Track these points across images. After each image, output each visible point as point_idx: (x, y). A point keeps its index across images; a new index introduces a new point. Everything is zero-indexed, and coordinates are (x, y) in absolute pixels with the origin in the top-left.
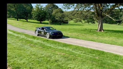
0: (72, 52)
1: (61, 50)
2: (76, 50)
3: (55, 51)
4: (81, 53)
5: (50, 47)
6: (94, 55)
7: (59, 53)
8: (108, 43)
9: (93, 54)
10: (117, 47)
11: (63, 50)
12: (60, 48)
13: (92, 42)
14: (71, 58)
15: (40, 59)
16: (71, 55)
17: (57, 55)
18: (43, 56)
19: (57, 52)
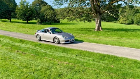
0: (77, 60)
1: (61, 57)
2: (80, 56)
3: (53, 59)
4: (89, 60)
5: (46, 54)
6: (106, 62)
7: (59, 63)
8: (115, 45)
9: (105, 60)
10: (127, 49)
11: (64, 57)
12: (59, 54)
13: (95, 44)
14: (78, 68)
15: (35, 73)
16: (77, 64)
17: (58, 64)
18: (39, 68)
19: (56, 60)
